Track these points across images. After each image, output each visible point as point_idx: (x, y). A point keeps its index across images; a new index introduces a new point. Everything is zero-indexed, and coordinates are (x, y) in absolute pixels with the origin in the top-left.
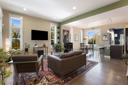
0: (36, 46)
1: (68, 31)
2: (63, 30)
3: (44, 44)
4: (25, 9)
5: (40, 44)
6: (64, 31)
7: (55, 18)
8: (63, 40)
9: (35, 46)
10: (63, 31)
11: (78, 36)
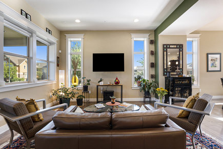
0: (102, 83)
1: (180, 47)
2: (164, 45)
3: (117, 79)
4: (78, 21)
5: (107, 78)
6: (166, 47)
7: (136, 21)
8: (164, 69)
9: (99, 82)
10: (164, 48)
11: (218, 56)
